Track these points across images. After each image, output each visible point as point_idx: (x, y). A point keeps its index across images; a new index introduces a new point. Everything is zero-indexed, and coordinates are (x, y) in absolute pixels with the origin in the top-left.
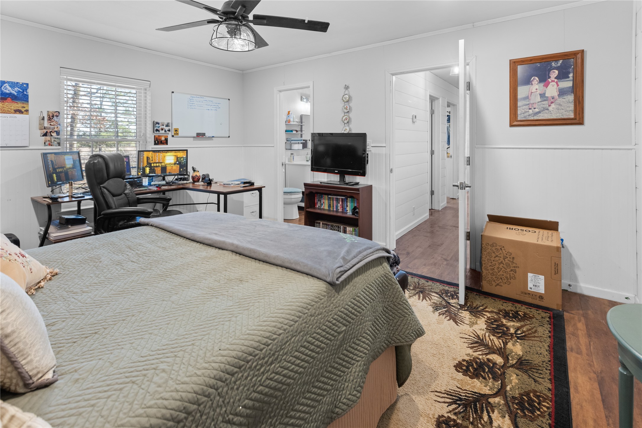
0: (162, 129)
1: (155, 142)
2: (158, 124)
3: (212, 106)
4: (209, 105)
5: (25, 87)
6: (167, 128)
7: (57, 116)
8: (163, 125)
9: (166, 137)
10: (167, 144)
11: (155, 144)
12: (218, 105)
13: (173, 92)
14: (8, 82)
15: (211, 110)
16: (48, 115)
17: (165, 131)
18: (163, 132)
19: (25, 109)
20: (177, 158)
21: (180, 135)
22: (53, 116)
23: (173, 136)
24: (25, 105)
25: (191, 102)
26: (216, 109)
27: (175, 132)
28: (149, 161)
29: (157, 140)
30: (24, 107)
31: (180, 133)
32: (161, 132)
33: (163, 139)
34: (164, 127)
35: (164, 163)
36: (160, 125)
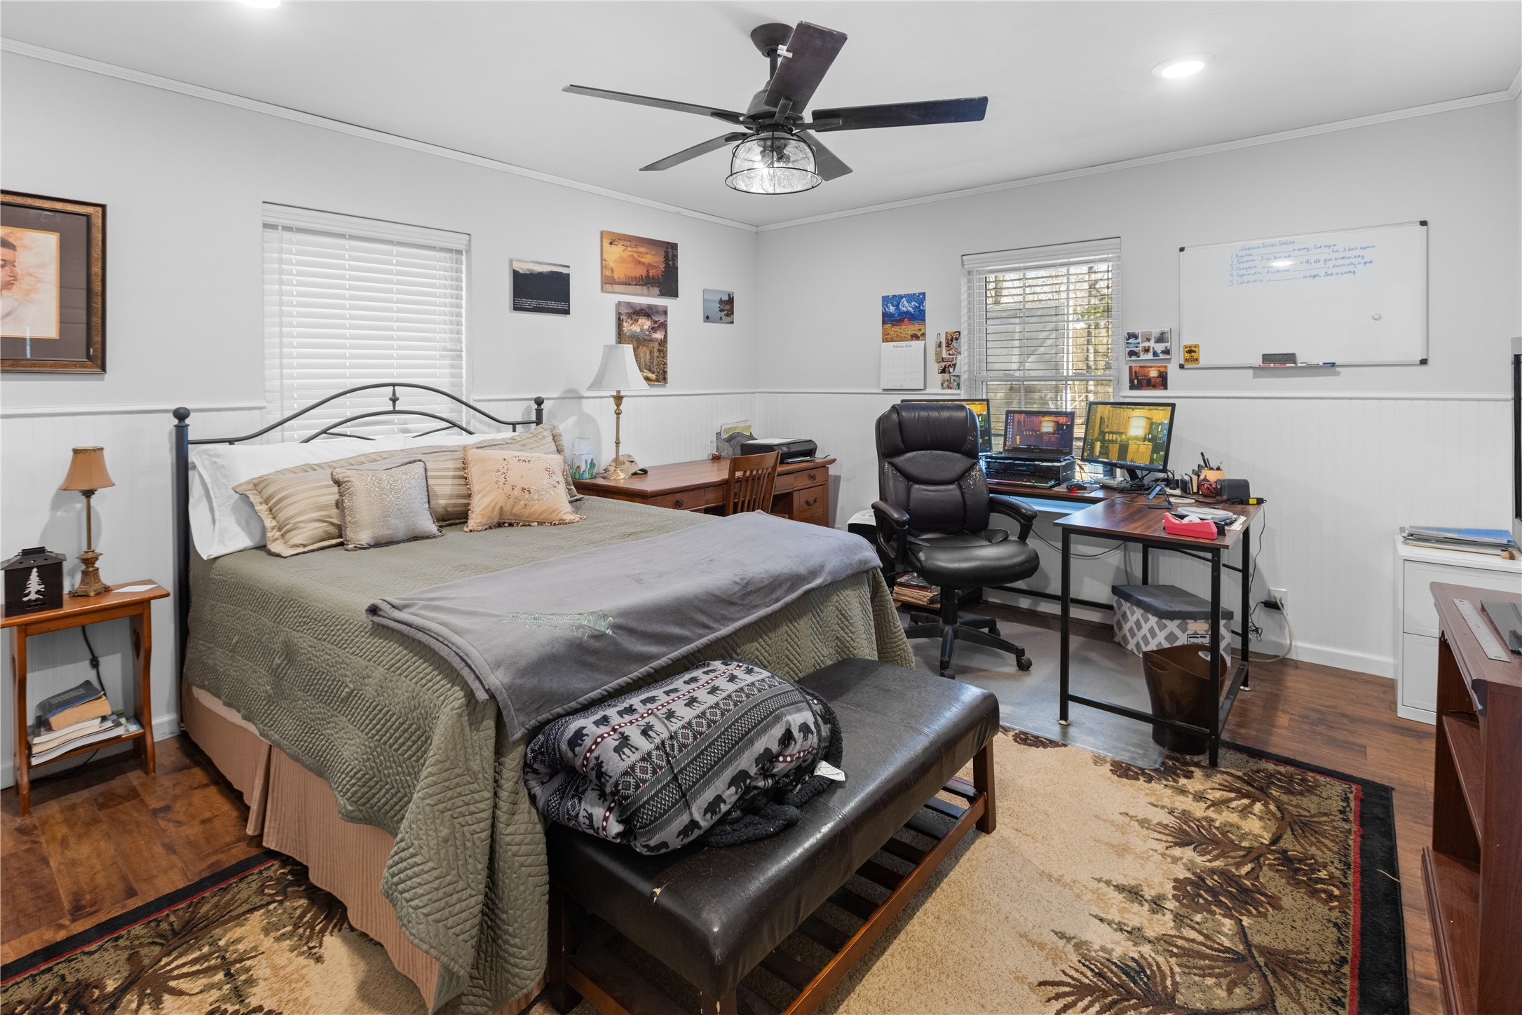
0: (1147, 350)
1: (1131, 381)
2: (1136, 337)
3: (1330, 264)
4: (1317, 261)
5: (920, 299)
6: (1159, 347)
7: (957, 339)
8: (1148, 340)
9: (1162, 370)
10: (1166, 388)
11: (1132, 387)
12: (1361, 252)
13: (1182, 249)
14: (905, 296)
15: (1327, 274)
16: (947, 339)
17: (1155, 354)
18: (1150, 356)
19: (921, 332)
20: (1152, 424)
21: (1203, 361)
22: (952, 340)
23: (1182, 367)
24: (921, 327)
25: (1242, 266)
26: (1351, 268)
27: (1188, 356)
28: (1102, 428)
29: (1137, 377)
30: (920, 330)
31: (1204, 358)
32: (1143, 356)
33: (1153, 373)
34: (1152, 344)
35: (1126, 435)
36: (1139, 340)
